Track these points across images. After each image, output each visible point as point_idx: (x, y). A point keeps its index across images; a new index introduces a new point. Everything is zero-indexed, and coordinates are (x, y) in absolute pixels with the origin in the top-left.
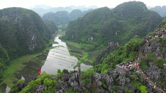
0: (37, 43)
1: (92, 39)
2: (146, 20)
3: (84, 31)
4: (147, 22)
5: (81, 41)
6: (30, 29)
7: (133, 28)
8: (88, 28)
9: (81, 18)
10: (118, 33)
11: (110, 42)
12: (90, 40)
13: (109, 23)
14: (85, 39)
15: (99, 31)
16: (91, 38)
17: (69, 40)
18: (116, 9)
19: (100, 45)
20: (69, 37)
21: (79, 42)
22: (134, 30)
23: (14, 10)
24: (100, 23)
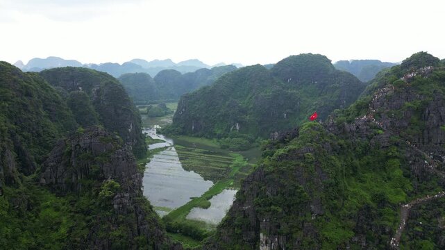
0: (137, 139)
1: (238, 127)
2: (337, 88)
3: (219, 114)
4: (337, 92)
5: (215, 134)
6: (125, 110)
7: (314, 103)
8: (229, 106)
9: (208, 87)
10: (287, 114)
11: (274, 132)
12: (233, 130)
13: (269, 96)
14: (222, 129)
15: (252, 111)
16: (235, 127)
17: (183, 133)
18: (277, 69)
19: (257, 138)
20: (184, 128)
21: (212, 136)
22: (318, 106)
23: (71, 74)
24: (250, 96)
